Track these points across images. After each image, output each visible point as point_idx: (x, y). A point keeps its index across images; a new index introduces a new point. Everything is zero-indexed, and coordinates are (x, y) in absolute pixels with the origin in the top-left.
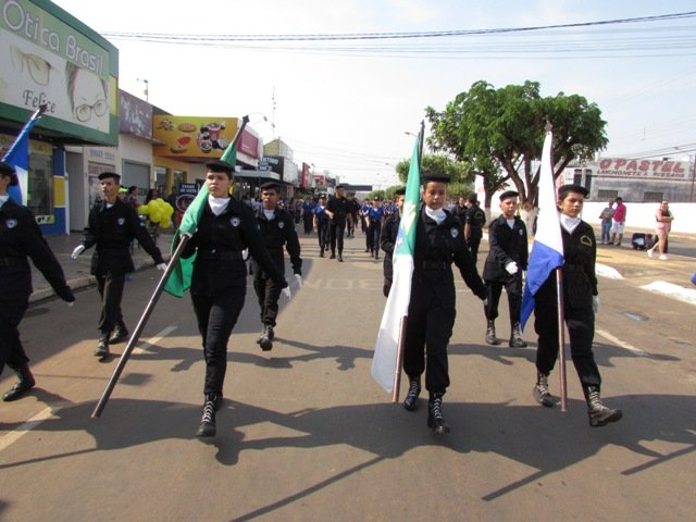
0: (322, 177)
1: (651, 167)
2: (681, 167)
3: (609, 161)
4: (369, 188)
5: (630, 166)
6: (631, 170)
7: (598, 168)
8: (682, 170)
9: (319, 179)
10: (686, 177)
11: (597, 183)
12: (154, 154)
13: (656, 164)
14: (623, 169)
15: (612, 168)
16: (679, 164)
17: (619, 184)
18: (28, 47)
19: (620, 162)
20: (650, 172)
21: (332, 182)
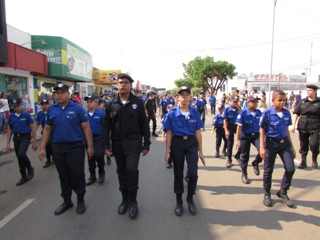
0: (144, 85)
1: (275, 77)
2: (286, 76)
3: (258, 76)
4: (164, 89)
5: (266, 77)
6: (267, 78)
7: (254, 78)
8: (287, 78)
9: (143, 87)
10: (288, 80)
11: (252, 84)
12: (95, 83)
13: (276, 76)
14: (263, 78)
15: (259, 78)
16: (285, 76)
17: (260, 84)
18: (80, 61)
19: (262, 76)
20: (274, 79)
21: (148, 87)
